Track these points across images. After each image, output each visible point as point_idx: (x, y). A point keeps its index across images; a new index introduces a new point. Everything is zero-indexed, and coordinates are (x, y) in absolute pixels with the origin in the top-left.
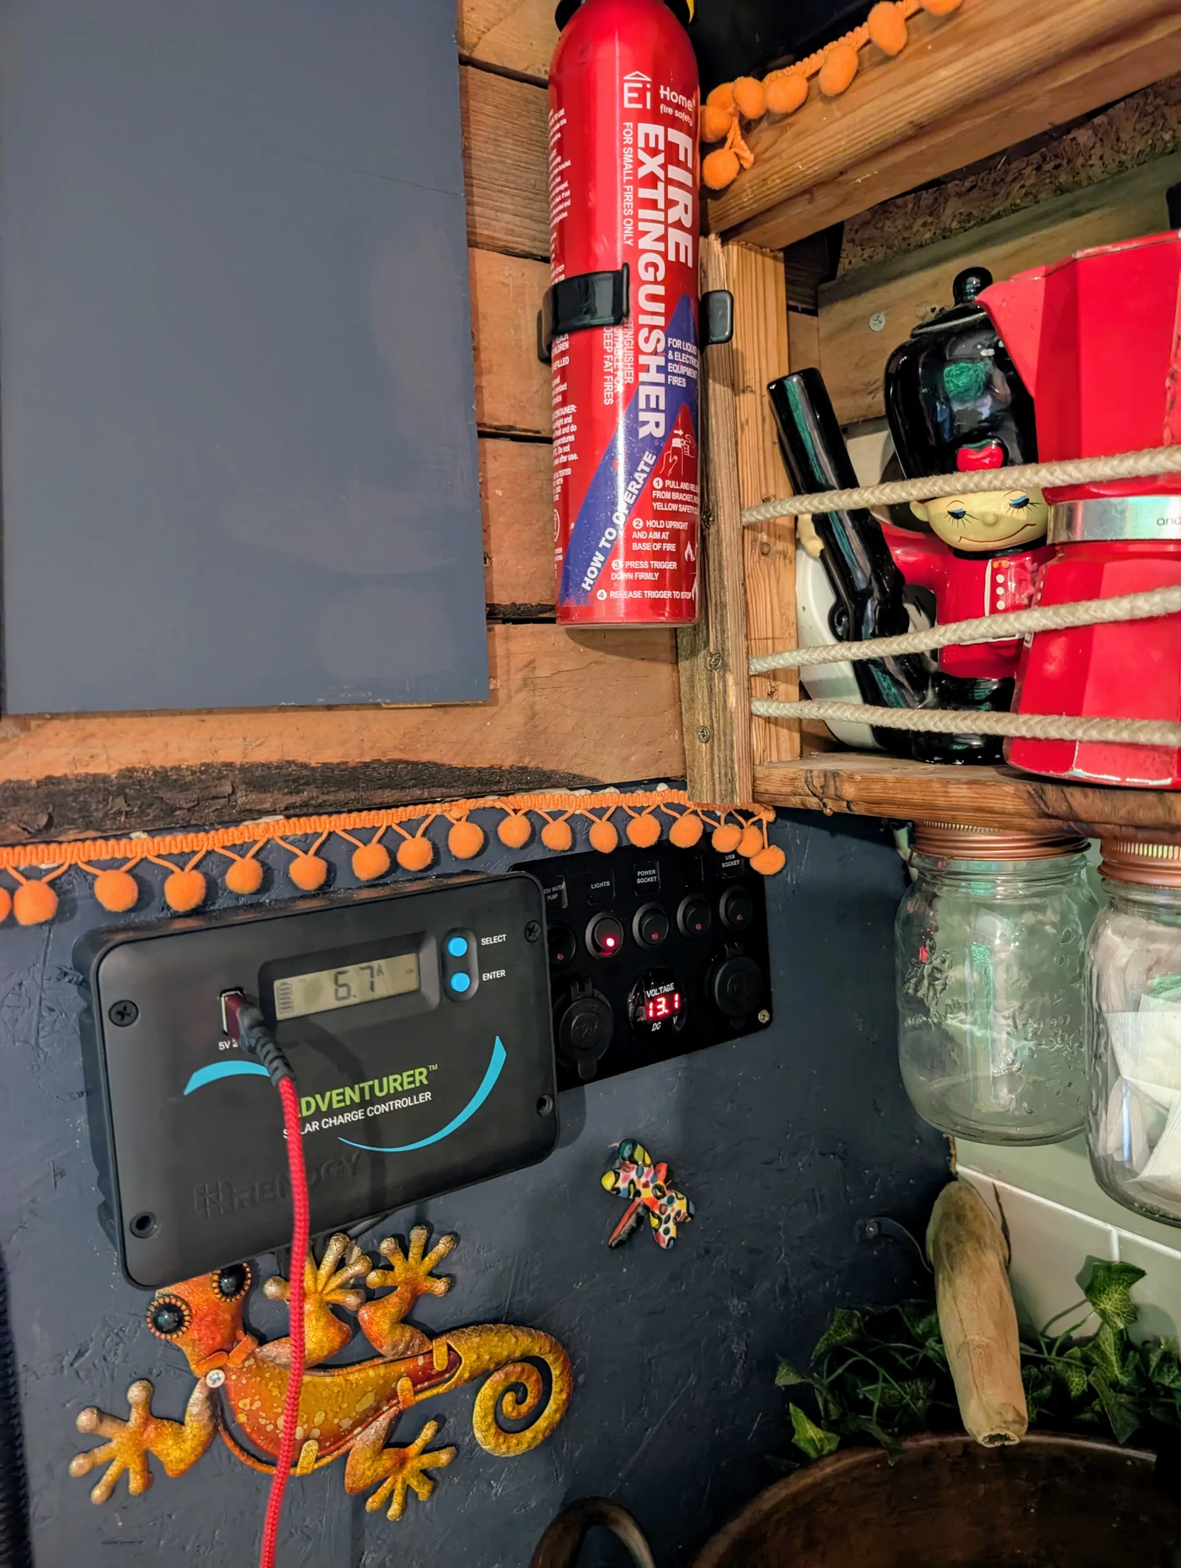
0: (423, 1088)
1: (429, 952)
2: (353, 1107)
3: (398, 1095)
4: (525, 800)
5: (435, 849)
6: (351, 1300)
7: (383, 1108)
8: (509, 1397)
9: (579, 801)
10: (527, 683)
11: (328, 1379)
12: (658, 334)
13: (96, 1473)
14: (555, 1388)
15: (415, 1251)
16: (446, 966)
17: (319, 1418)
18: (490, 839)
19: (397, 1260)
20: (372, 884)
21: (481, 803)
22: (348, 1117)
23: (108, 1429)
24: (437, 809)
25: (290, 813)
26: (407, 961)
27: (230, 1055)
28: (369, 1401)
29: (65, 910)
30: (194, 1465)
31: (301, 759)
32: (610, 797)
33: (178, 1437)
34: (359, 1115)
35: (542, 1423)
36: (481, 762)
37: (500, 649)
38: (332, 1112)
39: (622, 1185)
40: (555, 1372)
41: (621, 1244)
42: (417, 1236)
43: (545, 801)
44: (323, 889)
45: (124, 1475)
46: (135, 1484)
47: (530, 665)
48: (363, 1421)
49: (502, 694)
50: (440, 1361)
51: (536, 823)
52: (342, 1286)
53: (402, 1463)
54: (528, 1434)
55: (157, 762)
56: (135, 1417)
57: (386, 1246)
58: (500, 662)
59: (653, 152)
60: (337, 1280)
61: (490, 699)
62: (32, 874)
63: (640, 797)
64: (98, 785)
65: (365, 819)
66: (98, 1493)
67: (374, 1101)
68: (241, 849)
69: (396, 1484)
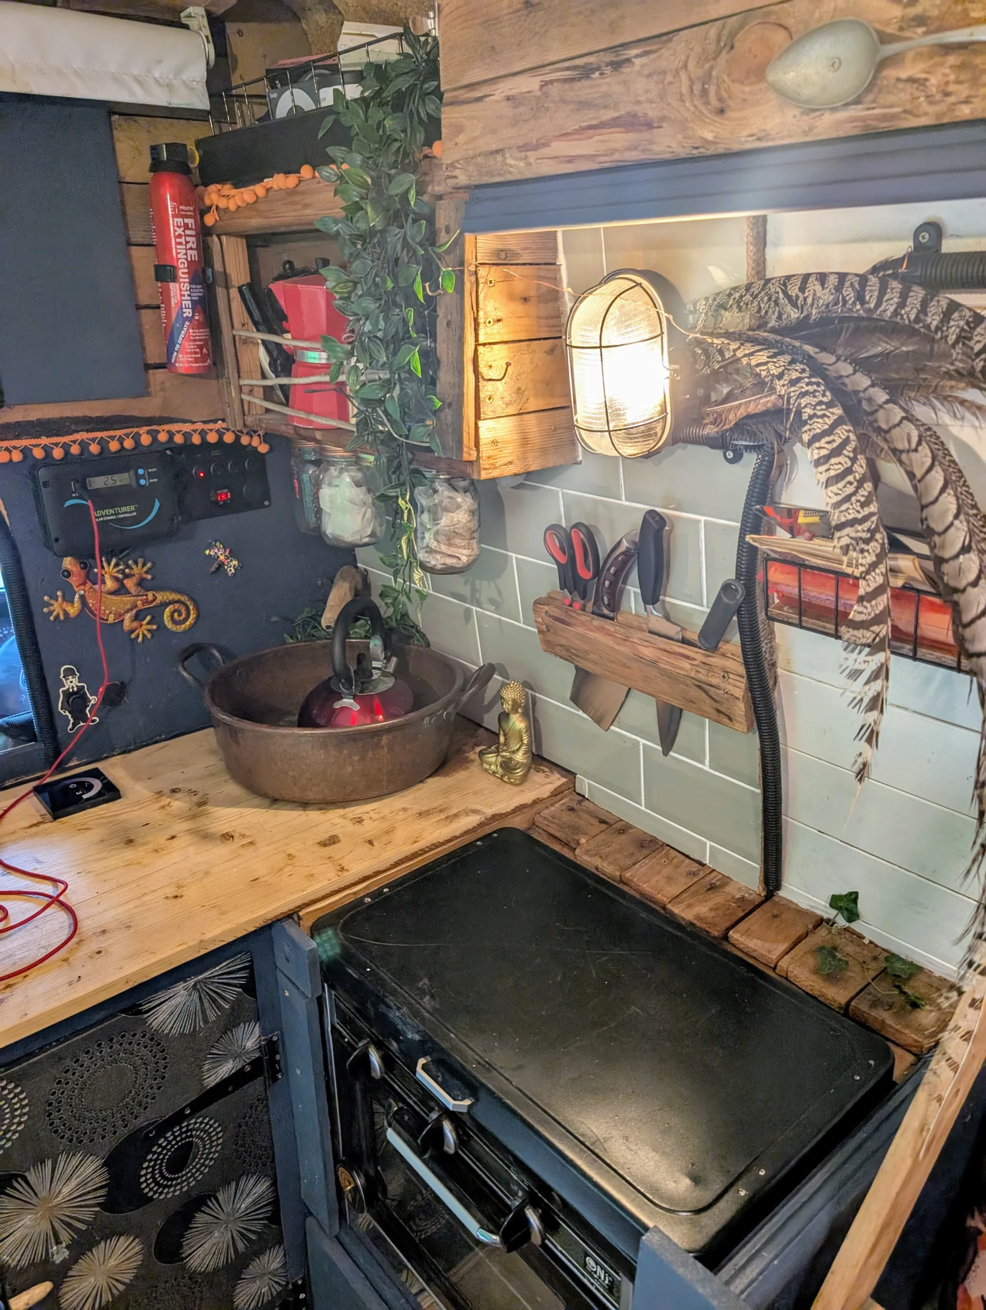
0: (133, 512)
1: (132, 472)
2: (112, 515)
3: (125, 513)
4: (167, 427)
5: (136, 442)
6: (120, 576)
7: (121, 516)
8: (176, 615)
9: (187, 428)
10: (162, 389)
11: (115, 598)
12: (187, 284)
13: (51, 613)
14: (192, 612)
15: (140, 565)
16: (138, 477)
17: (114, 609)
18: (155, 439)
19: (134, 566)
20: (115, 453)
21: (151, 428)
22: (112, 517)
23: (52, 602)
24: (136, 430)
25: (88, 431)
26: (126, 475)
27: (75, 498)
28: (129, 606)
29: (25, 458)
30: (78, 615)
31: (89, 415)
32: (200, 426)
33: (73, 607)
34: (114, 517)
35: (188, 623)
36: (148, 415)
37: (151, 378)
38: (106, 516)
39: (212, 553)
40: (191, 608)
41: (213, 572)
42: (140, 561)
43: (174, 427)
44: (100, 454)
45: (58, 614)
46: (62, 617)
47: (163, 382)
48: (127, 612)
49: (154, 393)
50: (150, 597)
51: (171, 434)
52: (117, 572)
53: (141, 626)
54: (183, 626)
55: (47, 417)
56: (60, 599)
57: (130, 562)
58: (152, 382)
59: (179, 227)
60: (115, 570)
61: (149, 394)
62: (15, 448)
63: (211, 426)
64: (30, 423)
65: (112, 433)
66: (51, 618)
67: (119, 514)
68: (74, 442)
69: (140, 631)
